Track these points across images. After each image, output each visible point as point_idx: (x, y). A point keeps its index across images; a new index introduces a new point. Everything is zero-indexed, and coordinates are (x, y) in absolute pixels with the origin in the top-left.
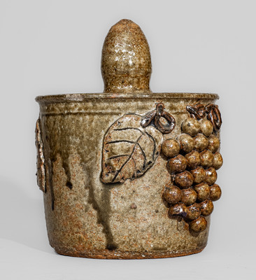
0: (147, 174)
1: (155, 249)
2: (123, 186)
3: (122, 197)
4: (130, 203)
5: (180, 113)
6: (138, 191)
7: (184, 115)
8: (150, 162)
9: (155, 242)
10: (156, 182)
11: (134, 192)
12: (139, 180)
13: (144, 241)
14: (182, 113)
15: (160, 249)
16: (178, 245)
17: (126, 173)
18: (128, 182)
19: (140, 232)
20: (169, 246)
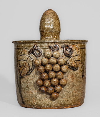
0: (31, 74)
1: (36, 105)
2: (24, 78)
3: (24, 83)
4: (26, 85)
5: (45, 49)
6: (29, 80)
7: (47, 49)
8: (32, 69)
9: (36, 102)
10: (35, 77)
11: (27, 81)
12: (29, 76)
13: (32, 101)
14: (46, 48)
15: (39, 105)
16: (47, 104)
17: (24, 73)
18: (25, 76)
19: (30, 97)
20: (43, 104)
